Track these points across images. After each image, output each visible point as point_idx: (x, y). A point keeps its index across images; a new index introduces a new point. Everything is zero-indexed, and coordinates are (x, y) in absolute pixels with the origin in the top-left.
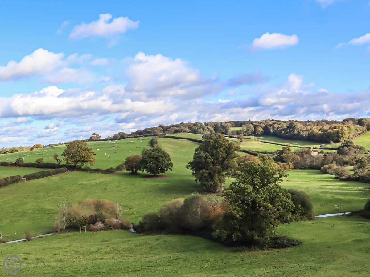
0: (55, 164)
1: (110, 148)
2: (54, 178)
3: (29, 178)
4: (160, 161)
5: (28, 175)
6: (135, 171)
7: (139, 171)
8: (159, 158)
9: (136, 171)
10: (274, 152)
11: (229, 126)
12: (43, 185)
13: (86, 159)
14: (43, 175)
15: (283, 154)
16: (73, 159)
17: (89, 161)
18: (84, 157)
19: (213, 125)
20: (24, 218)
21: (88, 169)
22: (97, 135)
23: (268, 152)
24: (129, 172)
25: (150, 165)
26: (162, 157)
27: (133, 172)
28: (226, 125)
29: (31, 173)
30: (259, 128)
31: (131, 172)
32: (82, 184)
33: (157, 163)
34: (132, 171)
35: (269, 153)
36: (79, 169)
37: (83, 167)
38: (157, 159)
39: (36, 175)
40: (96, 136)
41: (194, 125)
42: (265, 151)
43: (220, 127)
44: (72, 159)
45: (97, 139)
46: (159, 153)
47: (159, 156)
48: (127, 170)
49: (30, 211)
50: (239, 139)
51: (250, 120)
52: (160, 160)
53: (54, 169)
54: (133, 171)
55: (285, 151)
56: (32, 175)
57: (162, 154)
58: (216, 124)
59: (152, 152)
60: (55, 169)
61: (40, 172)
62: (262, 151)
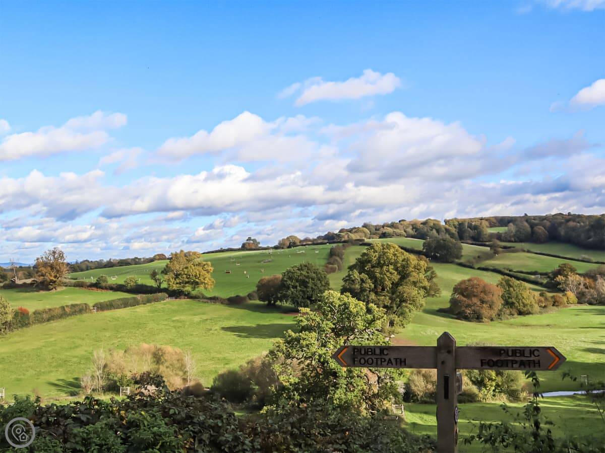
0: (152, 287)
1: (259, 262)
2: (142, 310)
3: (101, 307)
4: (308, 287)
5: (101, 304)
6: (273, 302)
7: (278, 303)
8: (308, 280)
9: (275, 301)
10: (550, 273)
11: (485, 226)
12: (117, 319)
13: (197, 280)
14: (125, 304)
15: (558, 277)
16: (177, 280)
17: (202, 283)
18: (196, 276)
19: (456, 223)
20: (60, 369)
21: (201, 297)
22: (254, 240)
23: (540, 271)
24: (264, 304)
25: (292, 293)
26: (313, 279)
27: (269, 304)
28: (479, 223)
29: (106, 300)
30: (539, 229)
31: (266, 303)
32: (177, 321)
33: (305, 289)
34: (268, 301)
35: (541, 274)
36: (188, 296)
37: (194, 293)
38: (304, 283)
39: (114, 304)
40: (252, 242)
41: (422, 224)
42: (533, 271)
43: (468, 227)
44: (175, 279)
45: (253, 247)
46: (308, 273)
47: (308, 277)
48: (261, 299)
49: (75, 360)
50: (491, 249)
51: (526, 215)
52: (309, 285)
53: (144, 295)
54: (270, 302)
55: (564, 270)
56: (108, 304)
57: (314, 275)
58: (460, 222)
59: (298, 271)
60: (147, 295)
61: (122, 299)
62: (529, 271)
